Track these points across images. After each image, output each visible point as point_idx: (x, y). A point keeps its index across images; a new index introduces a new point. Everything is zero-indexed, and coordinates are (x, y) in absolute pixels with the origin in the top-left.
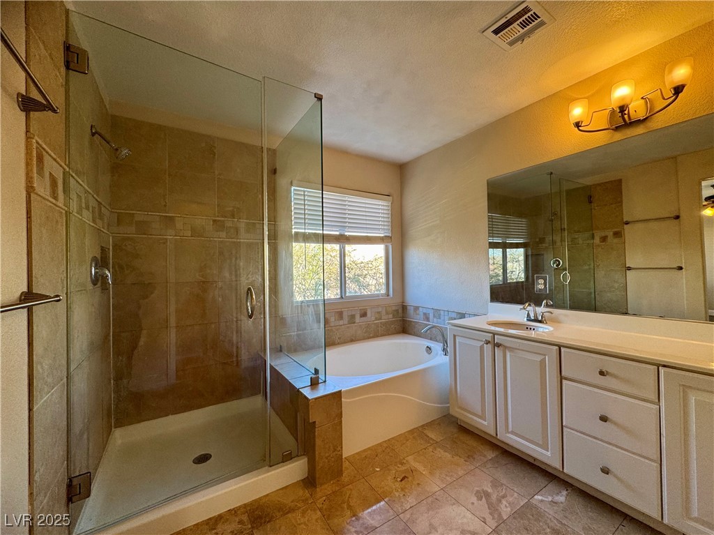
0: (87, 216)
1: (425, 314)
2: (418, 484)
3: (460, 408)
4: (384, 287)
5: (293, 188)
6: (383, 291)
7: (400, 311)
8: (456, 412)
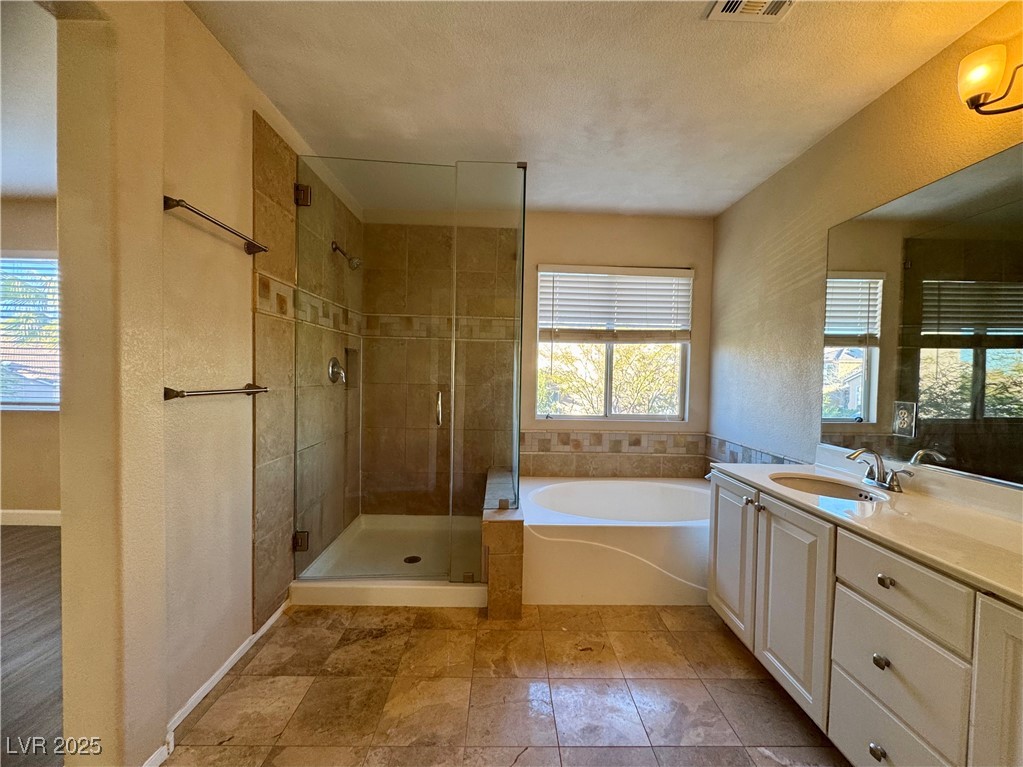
0: (326, 324)
1: (732, 453)
2: (600, 662)
3: (718, 596)
4: (677, 408)
5: (540, 274)
6: (676, 412)
7: (701, 445)
8: (714, 601)
